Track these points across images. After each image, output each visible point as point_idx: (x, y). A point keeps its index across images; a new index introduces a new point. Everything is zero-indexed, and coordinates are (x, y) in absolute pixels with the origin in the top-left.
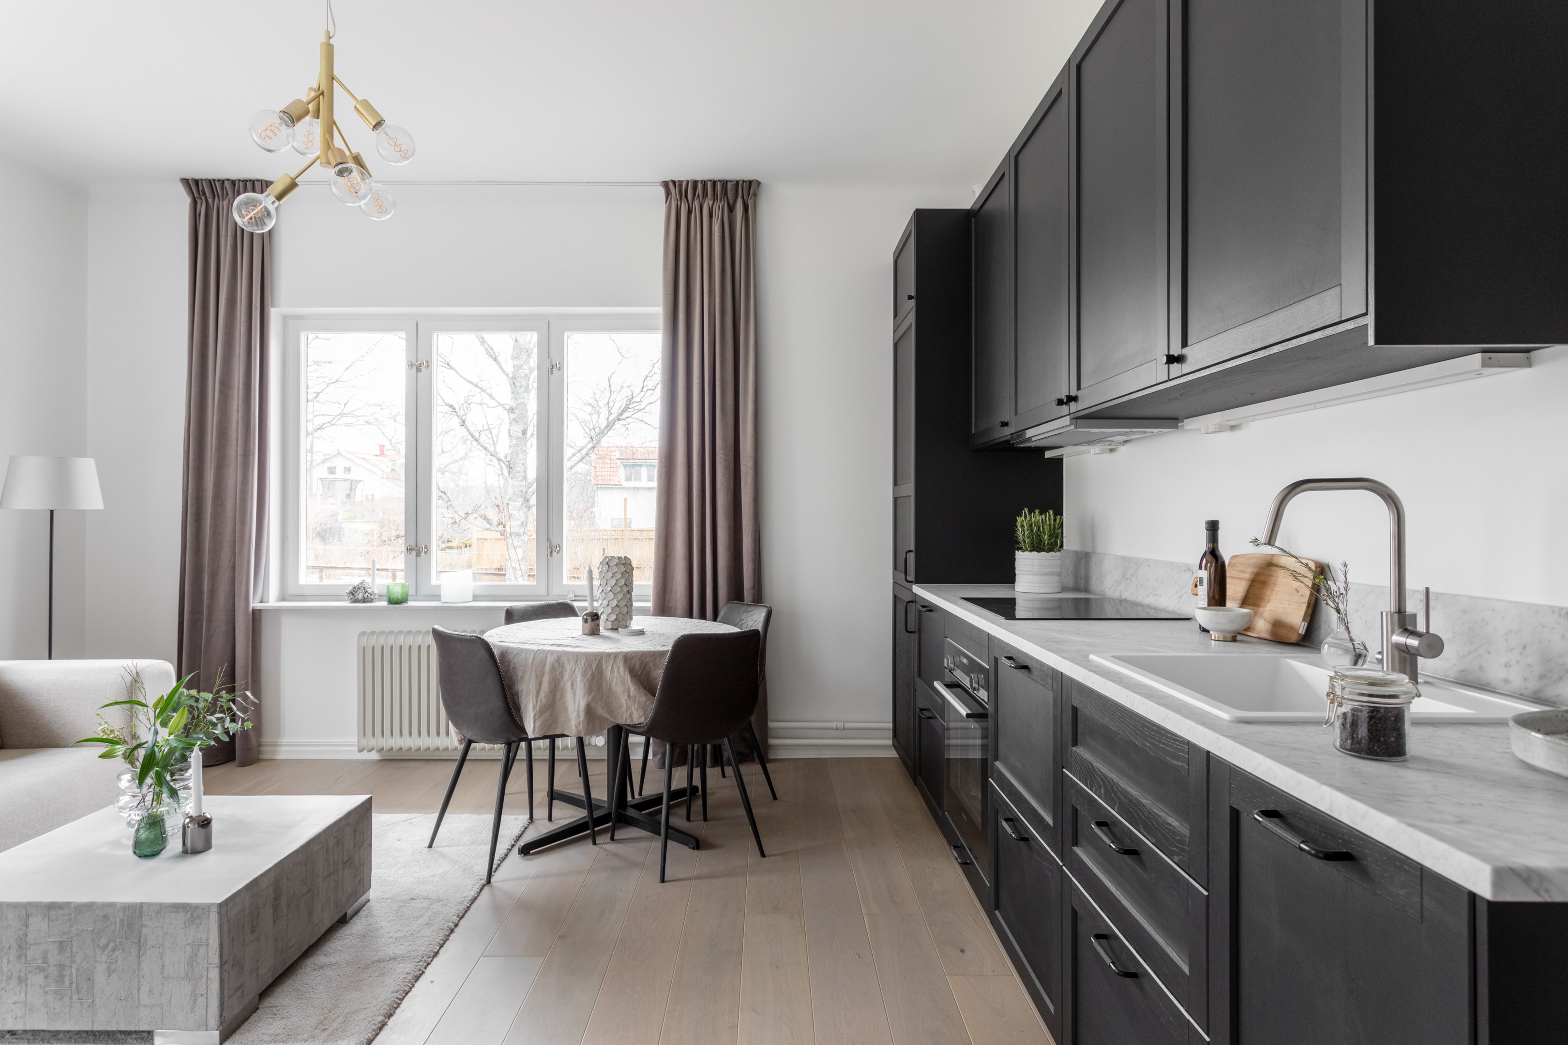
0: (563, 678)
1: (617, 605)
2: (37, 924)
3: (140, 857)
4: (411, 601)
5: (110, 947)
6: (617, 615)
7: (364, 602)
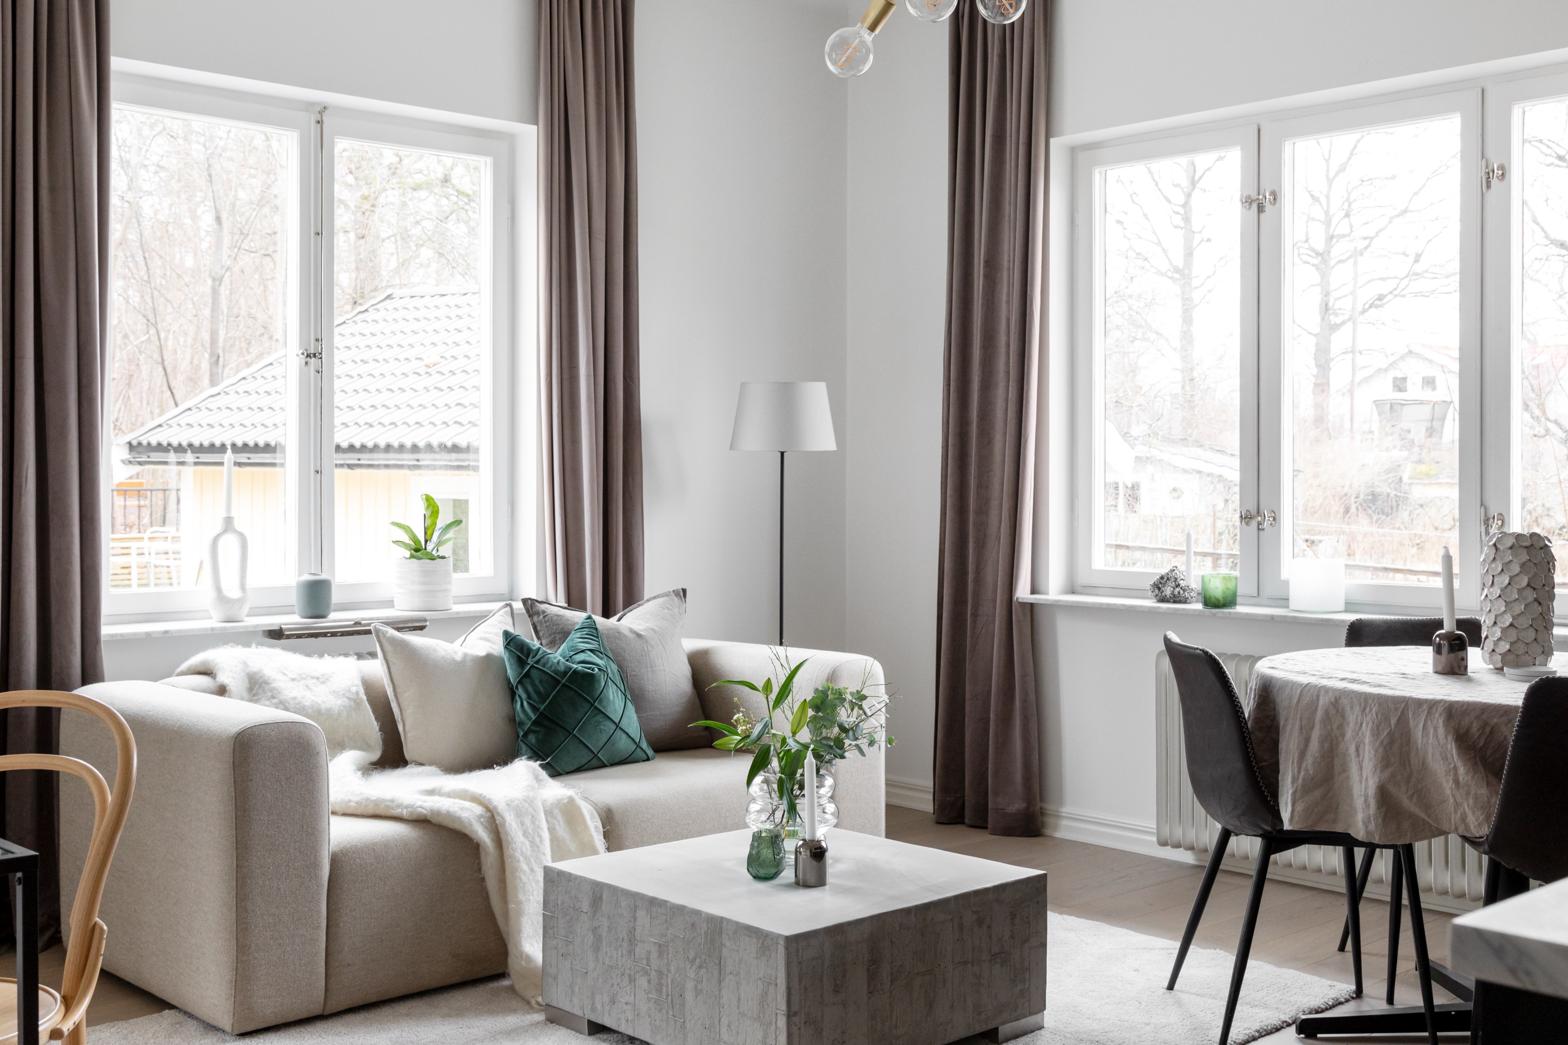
0: (1343, 735)
1: (1511, 625)
2: (643, 917)
3: (754, 877)
4: (1242, 604)
5: (698, 961)
6: (1512, 644)
7: (1175, 602)
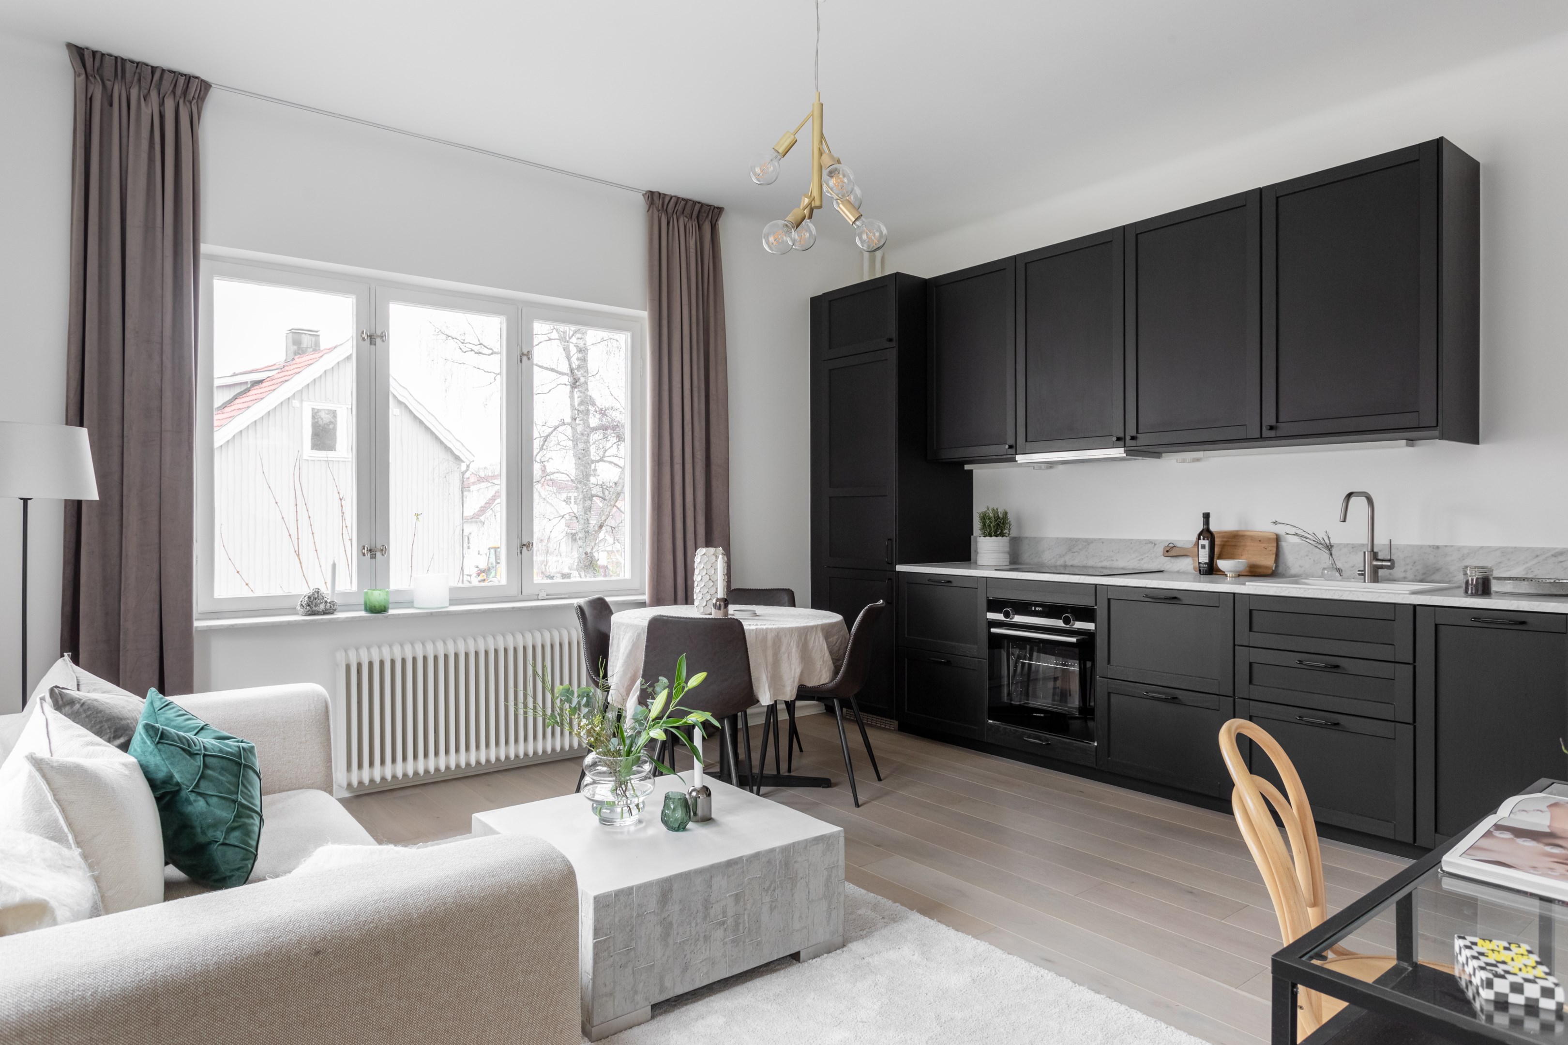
2: (719, 882)
4: (392, 608)
5: (772, 888)
7: (327, 614)
